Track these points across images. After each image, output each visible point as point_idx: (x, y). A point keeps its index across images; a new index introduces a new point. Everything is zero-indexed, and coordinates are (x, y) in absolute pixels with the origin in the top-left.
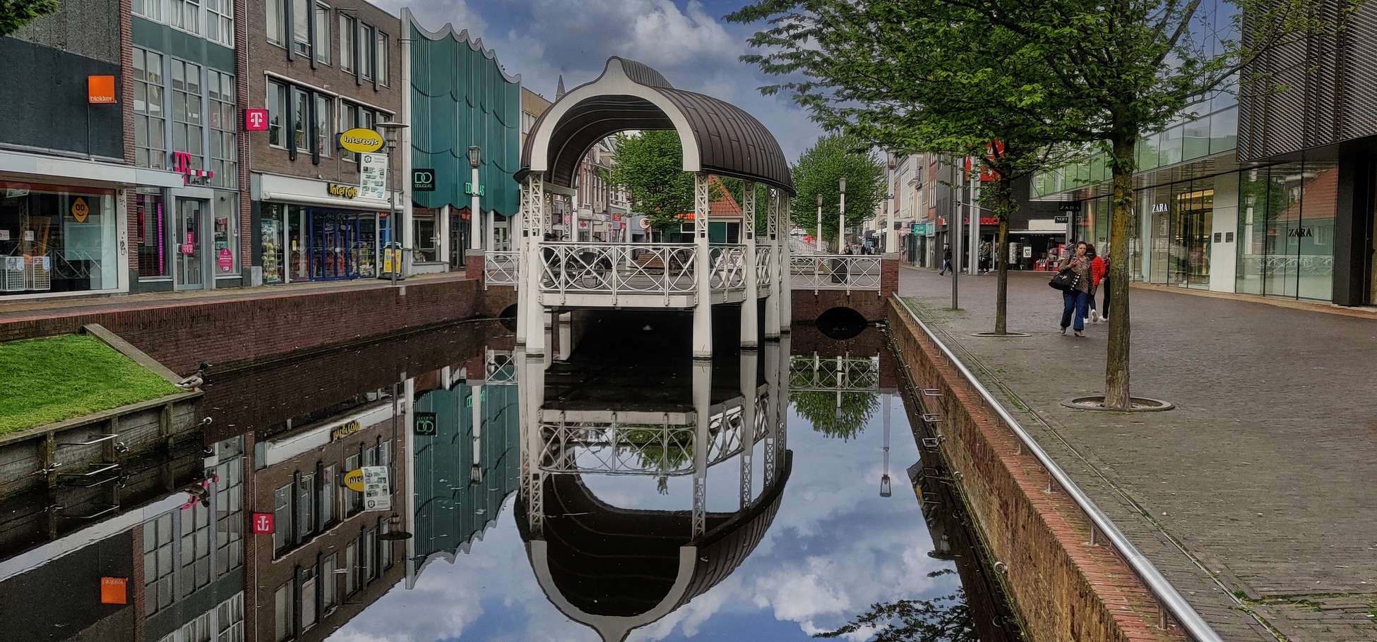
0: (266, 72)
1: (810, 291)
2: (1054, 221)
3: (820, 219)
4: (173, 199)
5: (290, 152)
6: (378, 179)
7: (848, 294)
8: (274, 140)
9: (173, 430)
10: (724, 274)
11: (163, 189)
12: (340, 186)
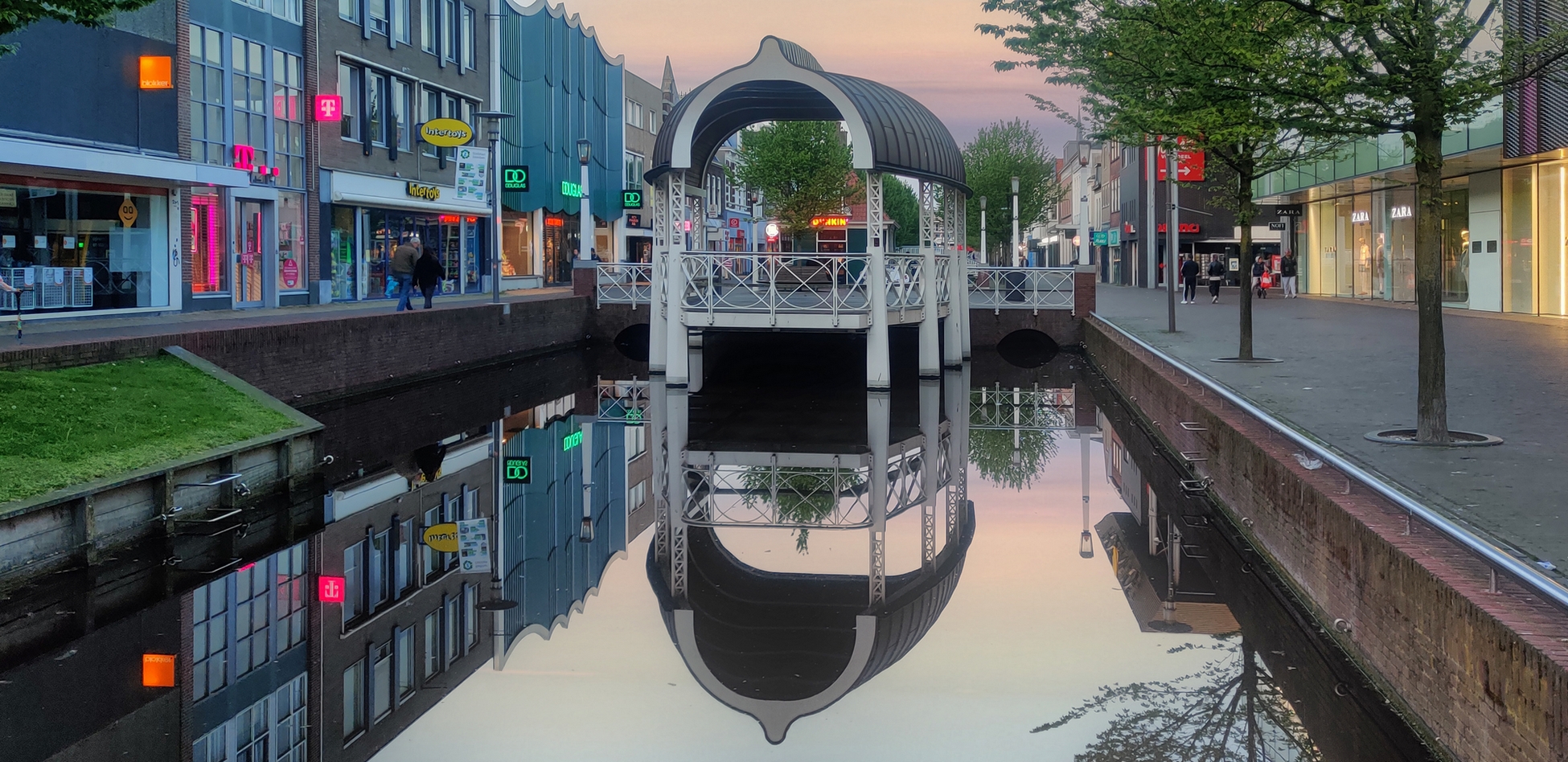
0: (338, 53)
1: (990, 310)
2: (1268, 227)
3: (983, 225)
4: (233, 200)
5: (364, 145)
6: (477, 177)
7: (1036, 314)
8: (346, 132)
9: (292, 470)
10: (900, 290)
11: (221, 189)
12: (420, 186)
